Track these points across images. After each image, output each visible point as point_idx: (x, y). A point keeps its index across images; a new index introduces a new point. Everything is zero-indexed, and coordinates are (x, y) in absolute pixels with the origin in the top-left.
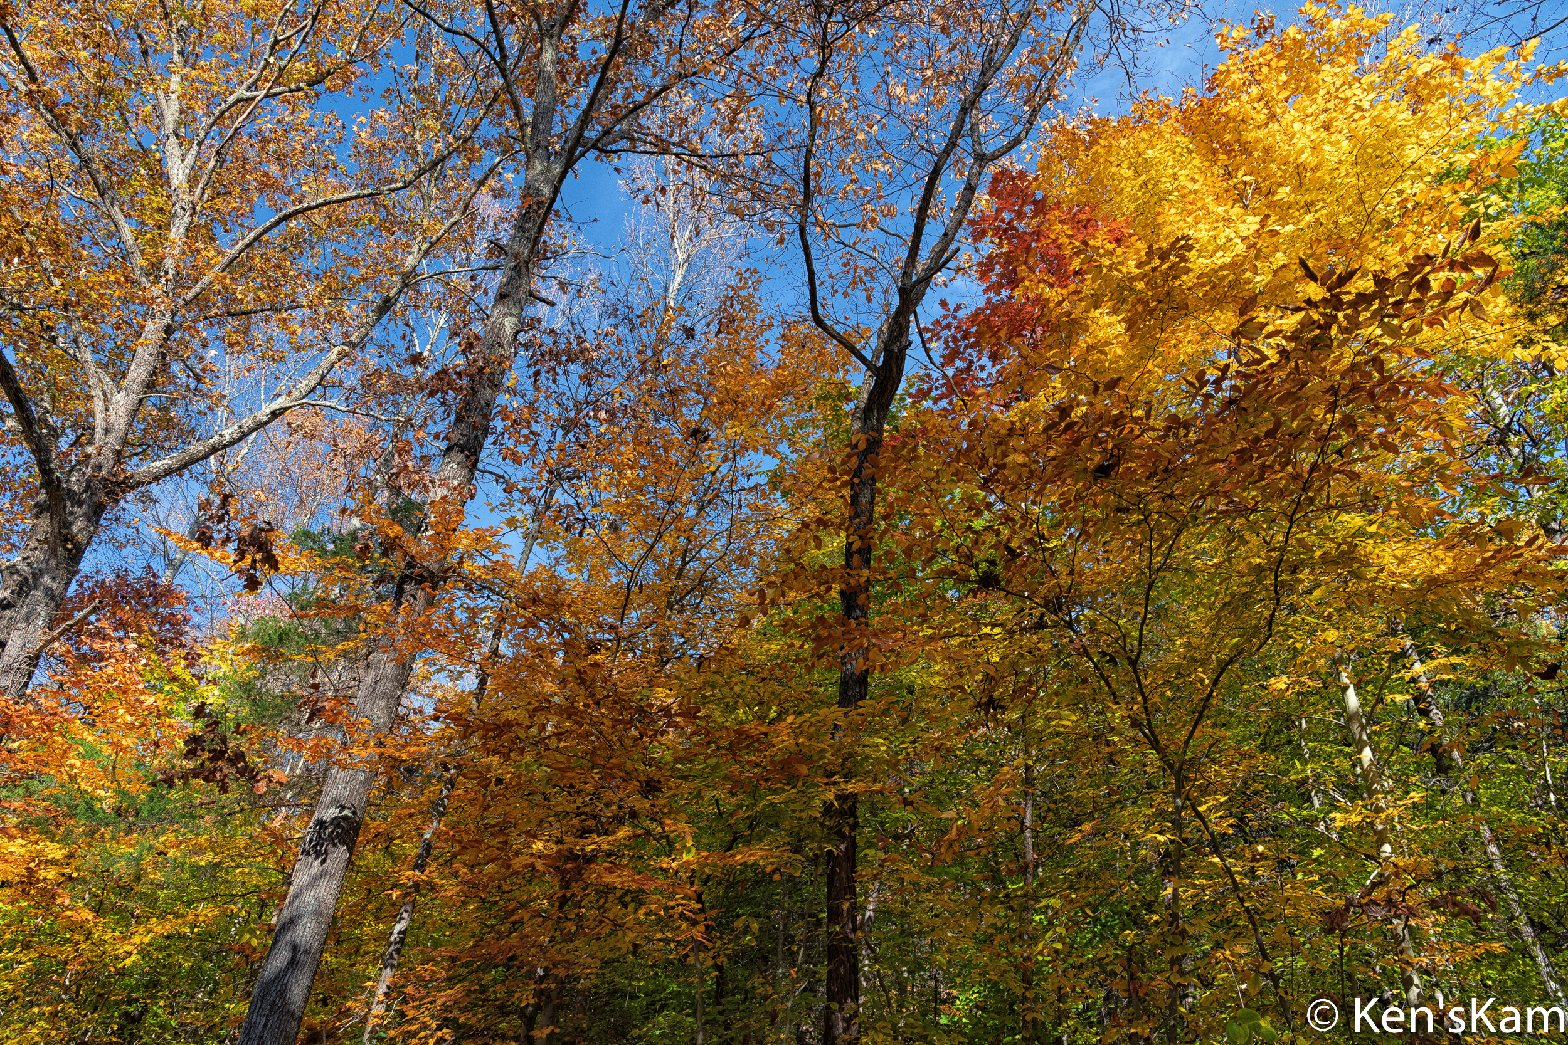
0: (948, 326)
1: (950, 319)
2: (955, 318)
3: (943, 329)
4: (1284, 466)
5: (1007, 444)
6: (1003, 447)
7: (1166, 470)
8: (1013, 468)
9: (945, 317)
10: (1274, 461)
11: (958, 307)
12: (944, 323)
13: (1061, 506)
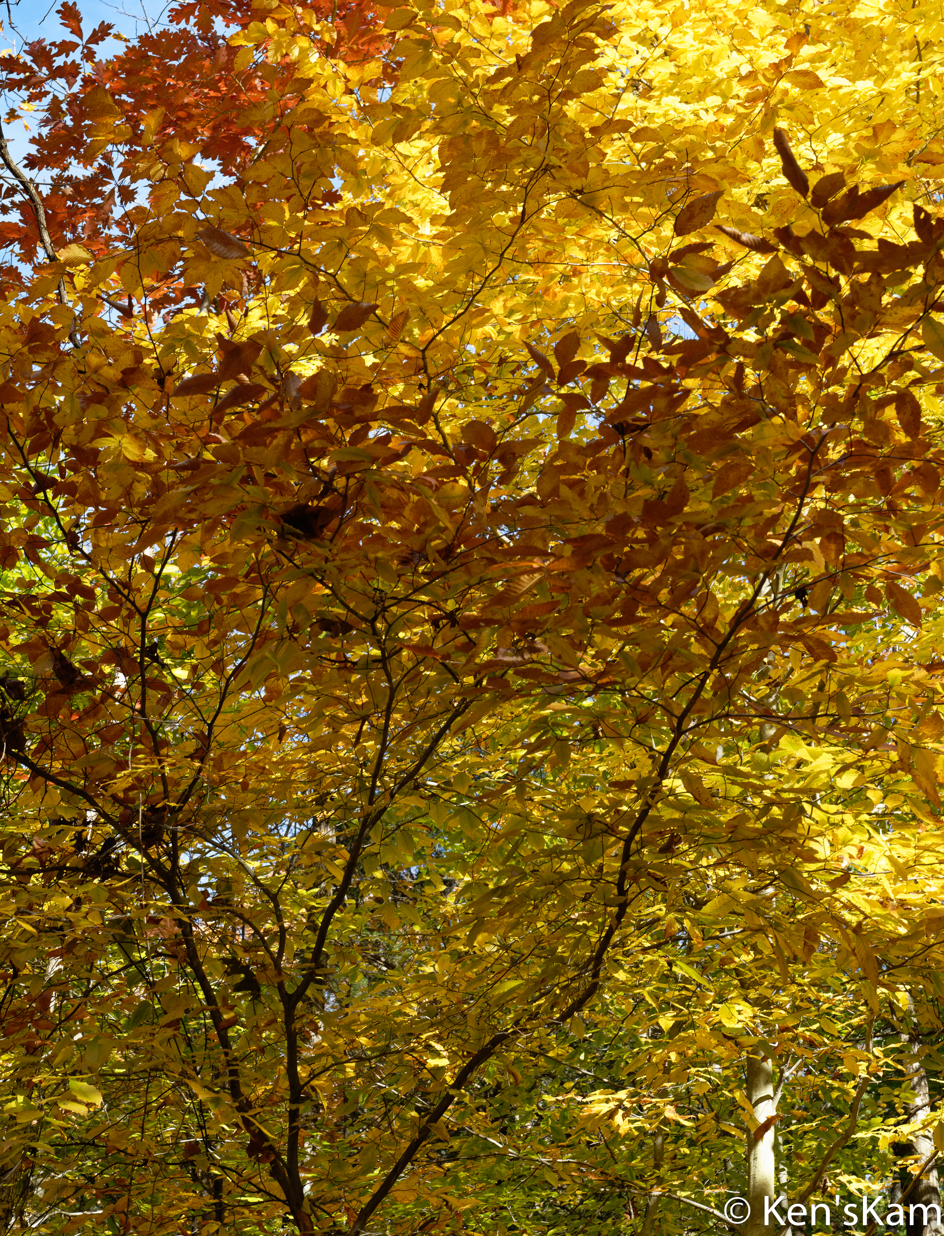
0: (69, 72)
1: (76, 56)
2: (89, 56)
3: (56, 73)
4: (679, 597)
5: (113, 405)
6: (102, 411)
7: (447, 553)
8: (114, 467)
9: (66, 47)
10: (659, 582)
11: (102, 32)
12: (59, 61)
13: (212, 585)
